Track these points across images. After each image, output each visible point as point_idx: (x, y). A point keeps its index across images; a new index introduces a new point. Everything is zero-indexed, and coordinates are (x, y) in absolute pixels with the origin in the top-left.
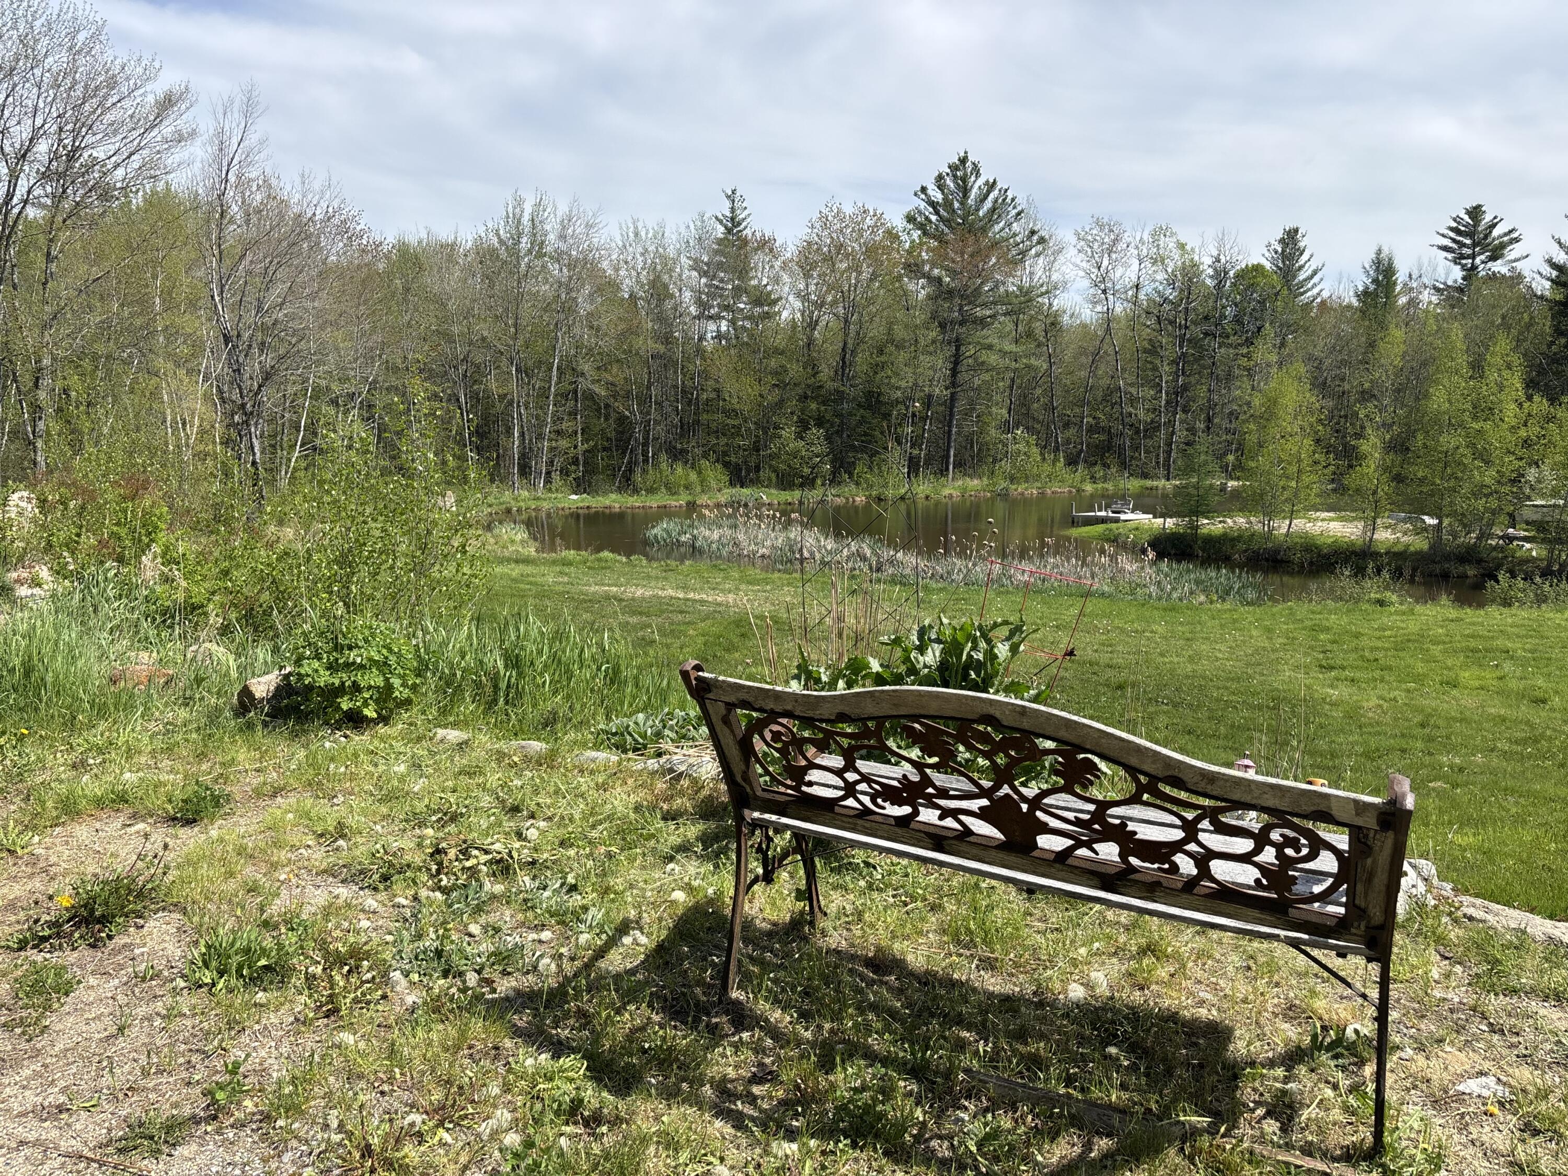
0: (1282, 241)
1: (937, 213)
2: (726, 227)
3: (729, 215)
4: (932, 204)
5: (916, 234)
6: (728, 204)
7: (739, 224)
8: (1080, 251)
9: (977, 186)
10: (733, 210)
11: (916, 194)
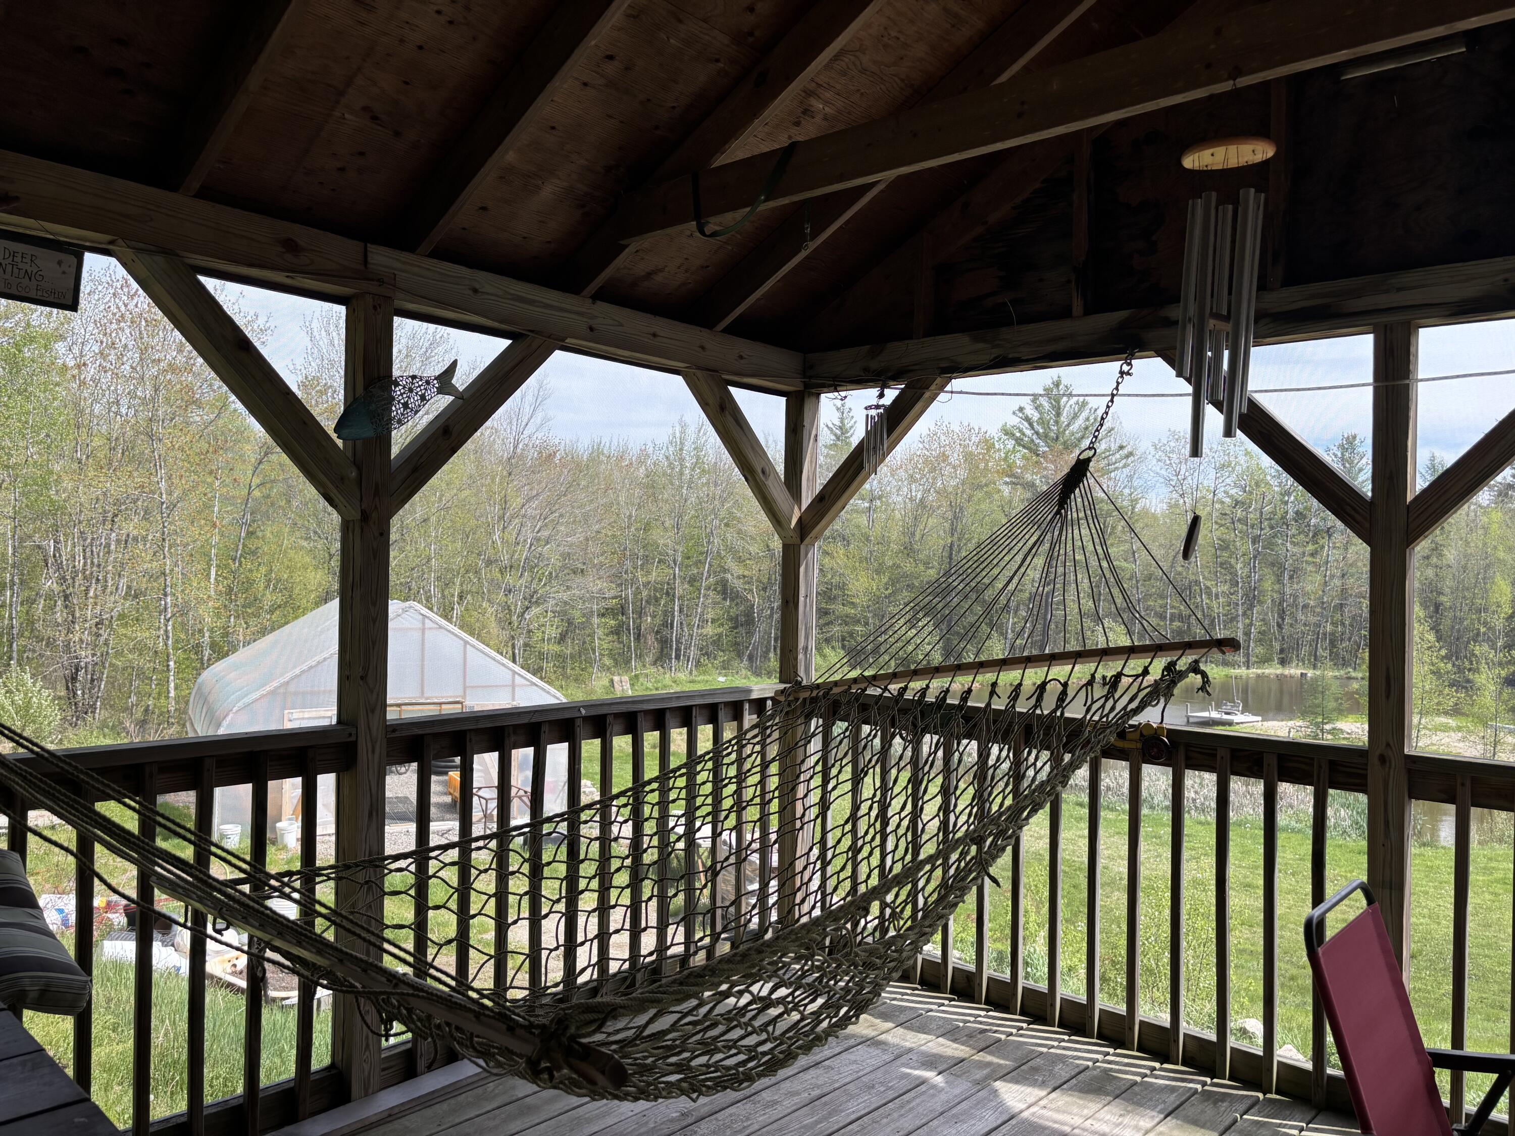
0: (1341, 446)
1: (1032, 428)
2: (836, 435)
3: (838, 423)
4: (1028, 419)
5: (1010, 444)
6: (838, 415)
7: (847, 432)
8: (1159, 460)
9: (1068, 405)
10: (842, 420)
11: (1014, 413)
